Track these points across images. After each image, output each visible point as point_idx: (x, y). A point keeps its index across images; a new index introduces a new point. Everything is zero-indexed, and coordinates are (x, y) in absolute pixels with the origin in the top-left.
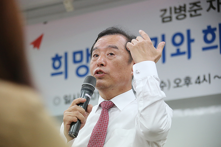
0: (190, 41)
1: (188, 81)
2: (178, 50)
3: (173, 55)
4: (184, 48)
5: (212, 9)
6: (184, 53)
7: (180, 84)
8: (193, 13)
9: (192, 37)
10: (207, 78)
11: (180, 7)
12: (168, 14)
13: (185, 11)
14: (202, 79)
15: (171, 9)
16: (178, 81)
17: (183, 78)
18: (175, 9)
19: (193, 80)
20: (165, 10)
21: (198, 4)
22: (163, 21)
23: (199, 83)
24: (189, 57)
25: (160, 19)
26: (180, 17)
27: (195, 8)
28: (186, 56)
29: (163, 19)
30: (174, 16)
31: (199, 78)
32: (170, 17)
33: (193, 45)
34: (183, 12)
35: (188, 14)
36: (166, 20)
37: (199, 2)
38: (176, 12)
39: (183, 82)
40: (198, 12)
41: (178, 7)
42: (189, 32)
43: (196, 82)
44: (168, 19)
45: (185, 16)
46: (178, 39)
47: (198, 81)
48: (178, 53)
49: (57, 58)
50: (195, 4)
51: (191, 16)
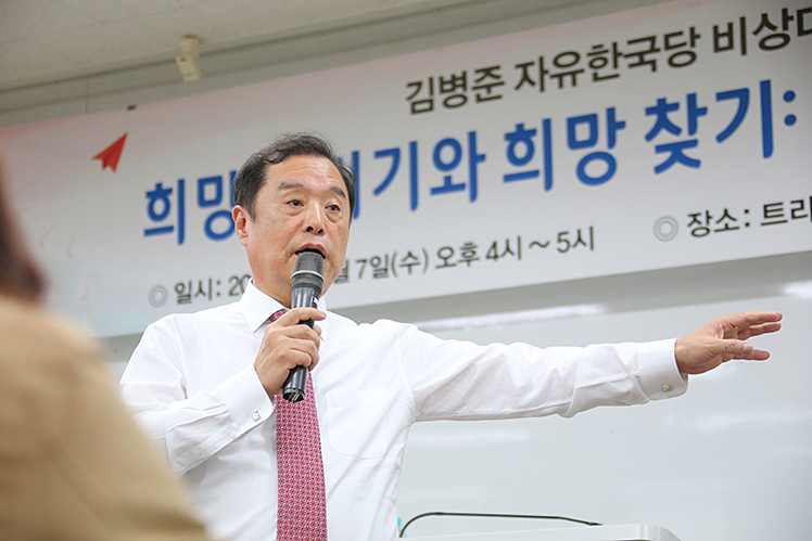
0: (476, 159)
1: (469, 253)
2: (448, 179)
3: (435, 191)
4: (461, 174)
5: (526, 85)
6: (461, 187)
7: (450, 261)
8: (483, 93)
9: (480, 150)
10: (514, 247)
11: (454, 78)
12: (424, 94)
13: (464, 86)
14: (501, 248)
15: (431, 80)
16: (446, 253)
17: (457, 245)
18: (442, 82)
19: (481, 252)
20: (419, 84)
21: (495, 72)
22: (414, 111)
23: (496, 257)
24: (474, 196)
25: (408, 105)
26: (452, 102)
27: (489, 80)
28: (466, 193)
29: (414, 104)
30: (439, 98)
31: (494, 245)
32: (431, 101)
33: (481, 166)
34: (459, 91)
35: (471, 95)
36: (418, 107)
37: (497, 68)
38: (443, 91)
39: (458, 255)
40: (495, 91)
41: (447, 78)
42: (472, 136)
43: (488, 257)
44: (426, 106)
45: (465, 99)
46: (447, 154)
47: (492, 254)
48: (449, 187)
49: (159, 193)
50: (488, 72)
51: (479, 99)
